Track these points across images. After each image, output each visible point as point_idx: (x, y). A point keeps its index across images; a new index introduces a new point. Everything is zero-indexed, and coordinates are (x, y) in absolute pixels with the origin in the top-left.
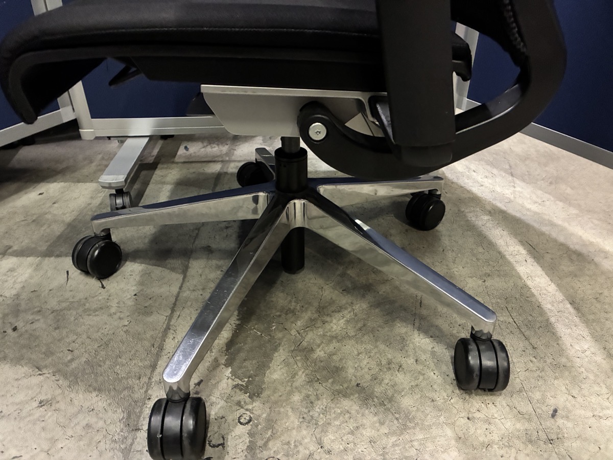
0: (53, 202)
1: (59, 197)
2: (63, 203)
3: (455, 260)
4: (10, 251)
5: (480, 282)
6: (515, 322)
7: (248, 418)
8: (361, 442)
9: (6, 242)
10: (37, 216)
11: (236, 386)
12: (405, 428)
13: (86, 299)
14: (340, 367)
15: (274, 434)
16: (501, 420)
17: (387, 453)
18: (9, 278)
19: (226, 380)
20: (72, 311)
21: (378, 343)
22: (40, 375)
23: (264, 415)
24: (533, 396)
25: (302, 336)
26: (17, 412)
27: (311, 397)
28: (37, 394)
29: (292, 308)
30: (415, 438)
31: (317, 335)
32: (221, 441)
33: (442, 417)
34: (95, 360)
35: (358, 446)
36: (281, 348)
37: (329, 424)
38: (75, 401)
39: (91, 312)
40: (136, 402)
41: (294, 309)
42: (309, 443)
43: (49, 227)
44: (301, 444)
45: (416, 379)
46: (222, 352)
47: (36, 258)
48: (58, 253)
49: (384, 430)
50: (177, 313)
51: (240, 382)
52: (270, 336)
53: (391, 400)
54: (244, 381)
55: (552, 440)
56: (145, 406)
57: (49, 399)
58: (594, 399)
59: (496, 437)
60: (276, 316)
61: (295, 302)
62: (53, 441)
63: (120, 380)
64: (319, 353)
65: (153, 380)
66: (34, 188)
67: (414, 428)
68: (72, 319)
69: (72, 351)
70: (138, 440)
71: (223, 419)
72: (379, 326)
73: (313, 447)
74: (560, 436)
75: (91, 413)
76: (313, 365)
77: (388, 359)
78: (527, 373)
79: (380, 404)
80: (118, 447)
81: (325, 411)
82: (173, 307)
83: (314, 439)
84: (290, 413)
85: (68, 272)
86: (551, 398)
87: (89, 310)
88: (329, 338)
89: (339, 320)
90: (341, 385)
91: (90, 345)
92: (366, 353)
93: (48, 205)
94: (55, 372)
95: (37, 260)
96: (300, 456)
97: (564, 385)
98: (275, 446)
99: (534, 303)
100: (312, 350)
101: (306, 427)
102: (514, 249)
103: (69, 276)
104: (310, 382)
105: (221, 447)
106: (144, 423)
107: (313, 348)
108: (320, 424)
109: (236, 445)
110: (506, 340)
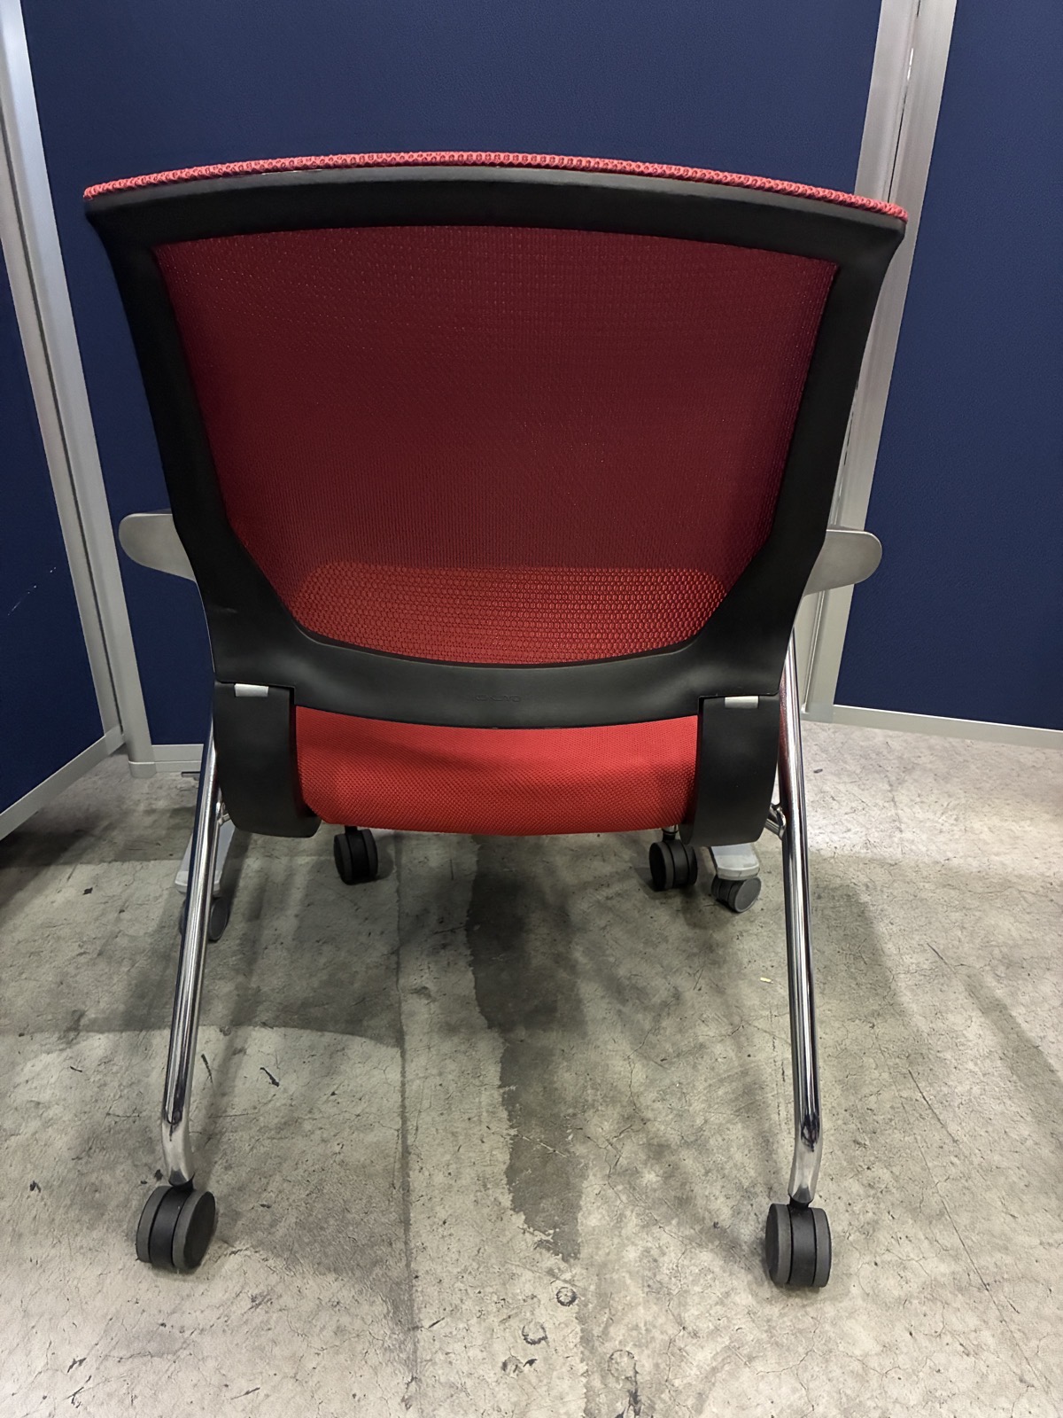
0: (119, 909)
1: (124, 896)
2: (137, 909)
3: (824, 989)
4: (84, 1021)
5: (867, 1027)
6: (924, 1097)
7: (569, 1294)
8: (736, 1315)
9: (70, 1004)
10: (102, 941)
11: (540, 1244)
13: (255, 1108)
14: (684, 1197)
15: (614, 1315)
16: (921, 1262)
17: (774, 1328)
19: (521, 1235)
22: (234, 1252)
23: (592, 1288)
24: (959, 1220)
25: (616, 1148)
26: (223, 1319)
27: (652, 1252)
28: (243, 1287)
29: (590, 1099)
31: (638, 1144)
32: (541, 1334)
34: (311, 1219)
35: (734, 1322)
36: (591, 1173)
37: (686, 1292)
38: (306, 1291)
39: (273, 1132)
40: (397, 1284)
41: (594, 1100)
42: (665, 1324)
43: (131, 966)
46: (504, 1188)
47: (137, 1032)
50: (411, 1125)
51: (544, 1238)
52: (569, 1152)
54: (549, 1235)
55: (988, 1284)
56: (414, 1289)
57: (265, 1294)
58: (1040, 1218)
59: (914, 1287)
60: (568, 1115)
61: (593, 1089)
62: (297, 1360)
63: (362, 1250)
64: (650, 1178)
65: (412, 1245)
66: (69, 878)
69: (268, 1207)
70: (422, 1344)
71: (535, 1299)
73: (672, 1330)
75: (337, 1309)
76: (644, 1197)
78: (948, 1185)
80: (397, 1358)
81: (676, 1273)
82: (403, 1112)
83: (672, 1317)
84: (628, 1281)
85: (202, 1057)
88: (657, 1149)
89: (667, 1115)
90: (692, 1228)
91: (293, 1194)
92: (718, 1171)
94: (258, 1247)
95: (141, 1037)
96: (658, 1346)
97: (999, 1197)
98: (618, 1333)
99: (948, 1062)
100: (638, 1172)
101: (655, 1301)
102: (911, 960)
103: (209, 1064)
104: (645, 1227)
105: (543, 1342)
106: (421, 1316)
107: (640, 1170)
108: (675, 1293)
109: (564, 1337)
110: (914, 1131)
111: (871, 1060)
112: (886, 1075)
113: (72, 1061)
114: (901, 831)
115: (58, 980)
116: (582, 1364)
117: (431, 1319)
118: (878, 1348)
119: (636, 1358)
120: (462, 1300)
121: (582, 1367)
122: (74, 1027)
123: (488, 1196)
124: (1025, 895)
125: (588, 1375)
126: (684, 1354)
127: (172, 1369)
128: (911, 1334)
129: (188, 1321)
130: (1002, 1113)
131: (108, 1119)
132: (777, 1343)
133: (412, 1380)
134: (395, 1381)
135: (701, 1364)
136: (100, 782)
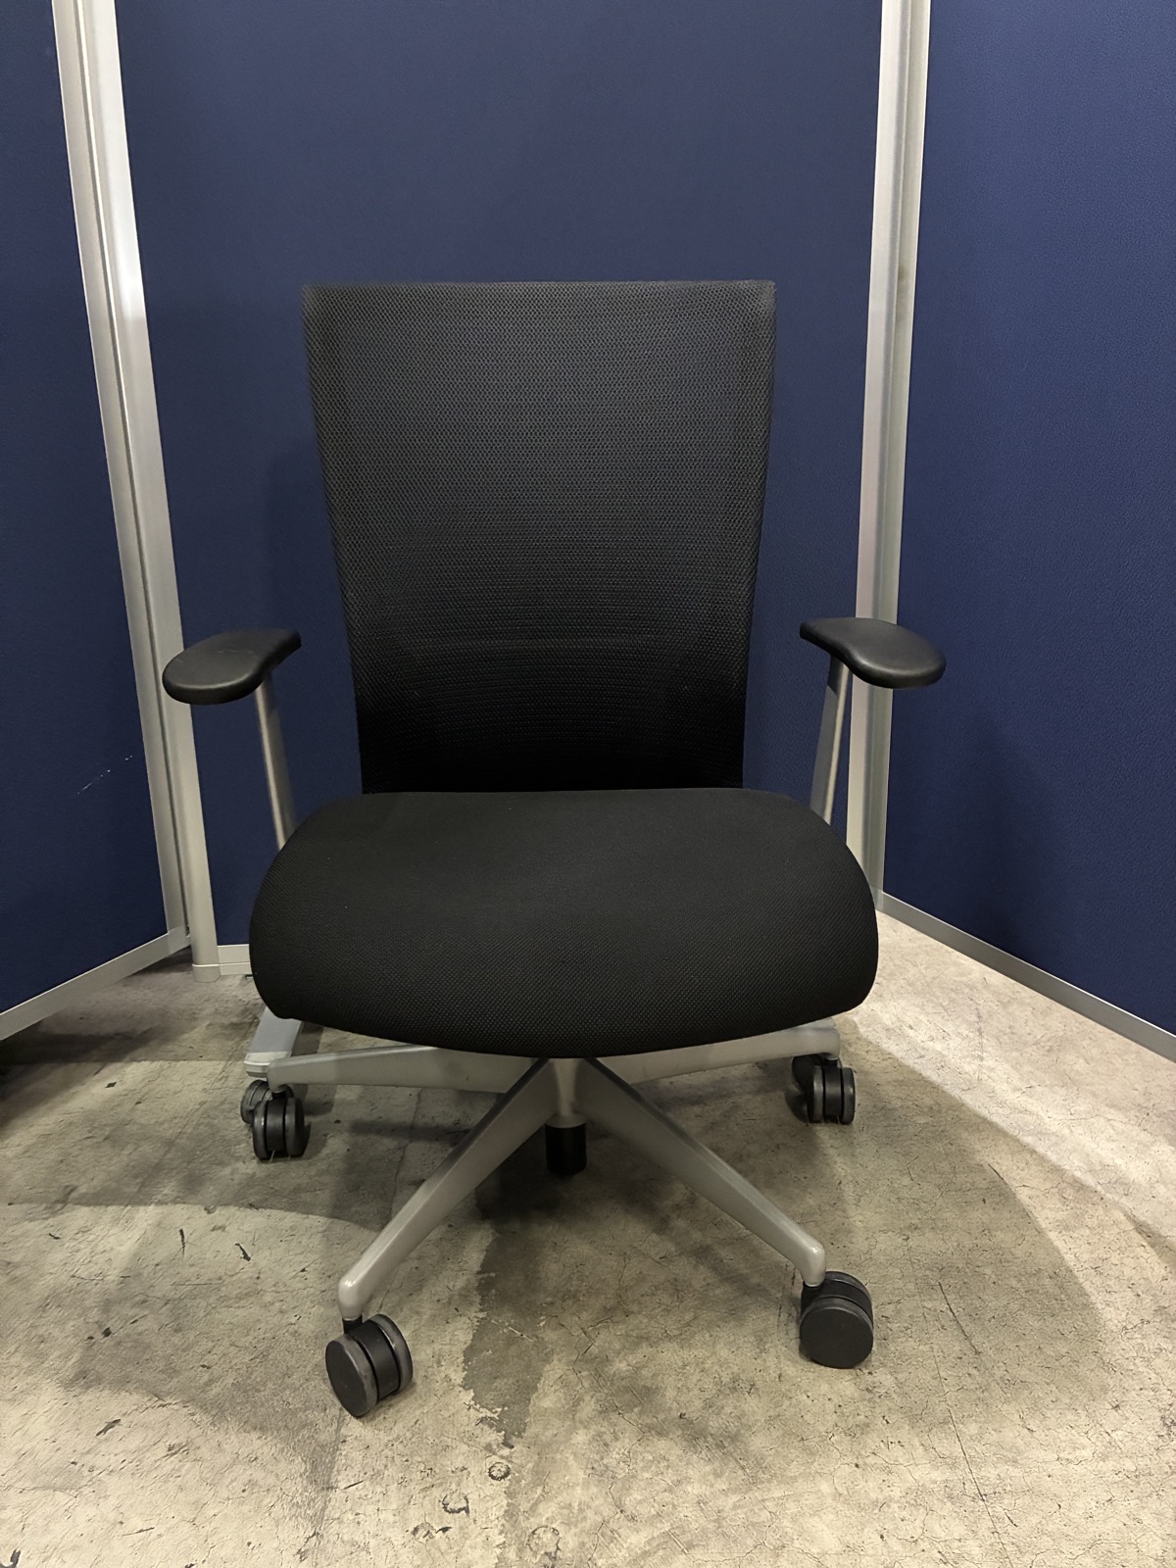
0: (137, 1101)
1: (145, 1090)
2: (153, 1102)
3: (859, 1201)
4: (74, 1195)
5: (900, 1240)
7: (503, 1469)
8: (683, 1503)
9: (65, 1180)
10: (112, 1128)
11: (482, 1420)
12: (753, 1482)
13: (220, 1279)
14: (654, 1387)
15: (546, 1493)
16: (910, 1468)
17: (724, 1518)
18: (82, 1246)
19: (466, 1411)
20: (198, 1301)
21: (718, 1347)
22: (161, 1405)
23: (530, 1465)
24: (964, 1430)
25: (590, 1337)
26: (134, 1464)
27: (605, 1436)
28: (163, 1437)
29: (572, 1289)
30: (770, 1496)
31: (615, 1335)
32: (463, 1505)
33: (815, 1464)
34: (249, 1381)
35: (680, 1509)
36: (555, 1357)
37: (633, 1477)
38: (225, 1446)
39: (231, 1302)
40: (322, 1446)
41: (577, 1291)
42: (602, 1505)
43: (135, 1150)
44: (589, 1507)
45: (778, 1405)
46: (458, 1366)
47: (122, 1207)
48: (159, 1197)
49: (721, 1485)
51: (489, 1414)
52: (537, 1337)
53: (735, 1438)
54: (496, 1412)
55: (986, 1495)
56: (338, 1452)
57: (183, 1444)
58: (1063, 1434)
59: (897, 1493)
60: (546, 1303)
61: (579, 1280)
62: (198, 1505)
63: (294, 1413)
64: (621, 1366)
66: (97, 1073)
67: (769, 1481)
68: (202, 1314)
69: (209, 1368)
70: (333, 1503)
71: (465, 1471)
72: (722, 1319)
73: (608, 1512)
74: (999, 1489)
75: (254, 1463)
76: (609, 1384)
77: (733, 1373)
78: (960, 1395)
79: (717, 1445)
80: (303, 1514)
81: (627, 1459)
83: (610, 1500)
84: (571, 1461)
85: (182, 1232)
86: (993, 1432)
87: (226, 1298)
88: (635, 1340)
89: (654, 1309)
90: (654, 1417)
91: (237, 1357)
92: (697, 1364)
93: (128, 1106)
94: (188, 1402)
95: (125, 1212)
96: (588, 1525)
97: (1018, 1411)
98: (548, 1510)
99: (987, 1277)
100: (608, 1360)
101: (596, 1482)
102: (967, 1179)
103: (186, 1237)
104: (604, 1412)
105: (464, 1512)
106: (339, 1478)
107: (610, 1358)
108: (619, 1477)
109: (487, 1508)
110: (932, 1341)
111: (897, 1271)
112: (911, 1286)
113: (52, 1229)
114: (982, 1059)
115: (60, 1158)
116: (500, 1537)
117: (349, 1480)
118: (839, 1548)
119: (560, 1535)
120: (386, 1466)
121: (501, 1539)
122: (65, 1198)
123: (439, 1372)
124: (1115, 1123)
125: (505, 1547)
126: (616, 1536)
127: (70, 1504)
128: (882, 1537)
129: (100, 1462)
130: (1040, 1329)
131: (72, 1281)
132: (724, 1534)
133: (313, 1535)
134: (296, 1534)
135: (632, 1546)
136: (151, 995)
